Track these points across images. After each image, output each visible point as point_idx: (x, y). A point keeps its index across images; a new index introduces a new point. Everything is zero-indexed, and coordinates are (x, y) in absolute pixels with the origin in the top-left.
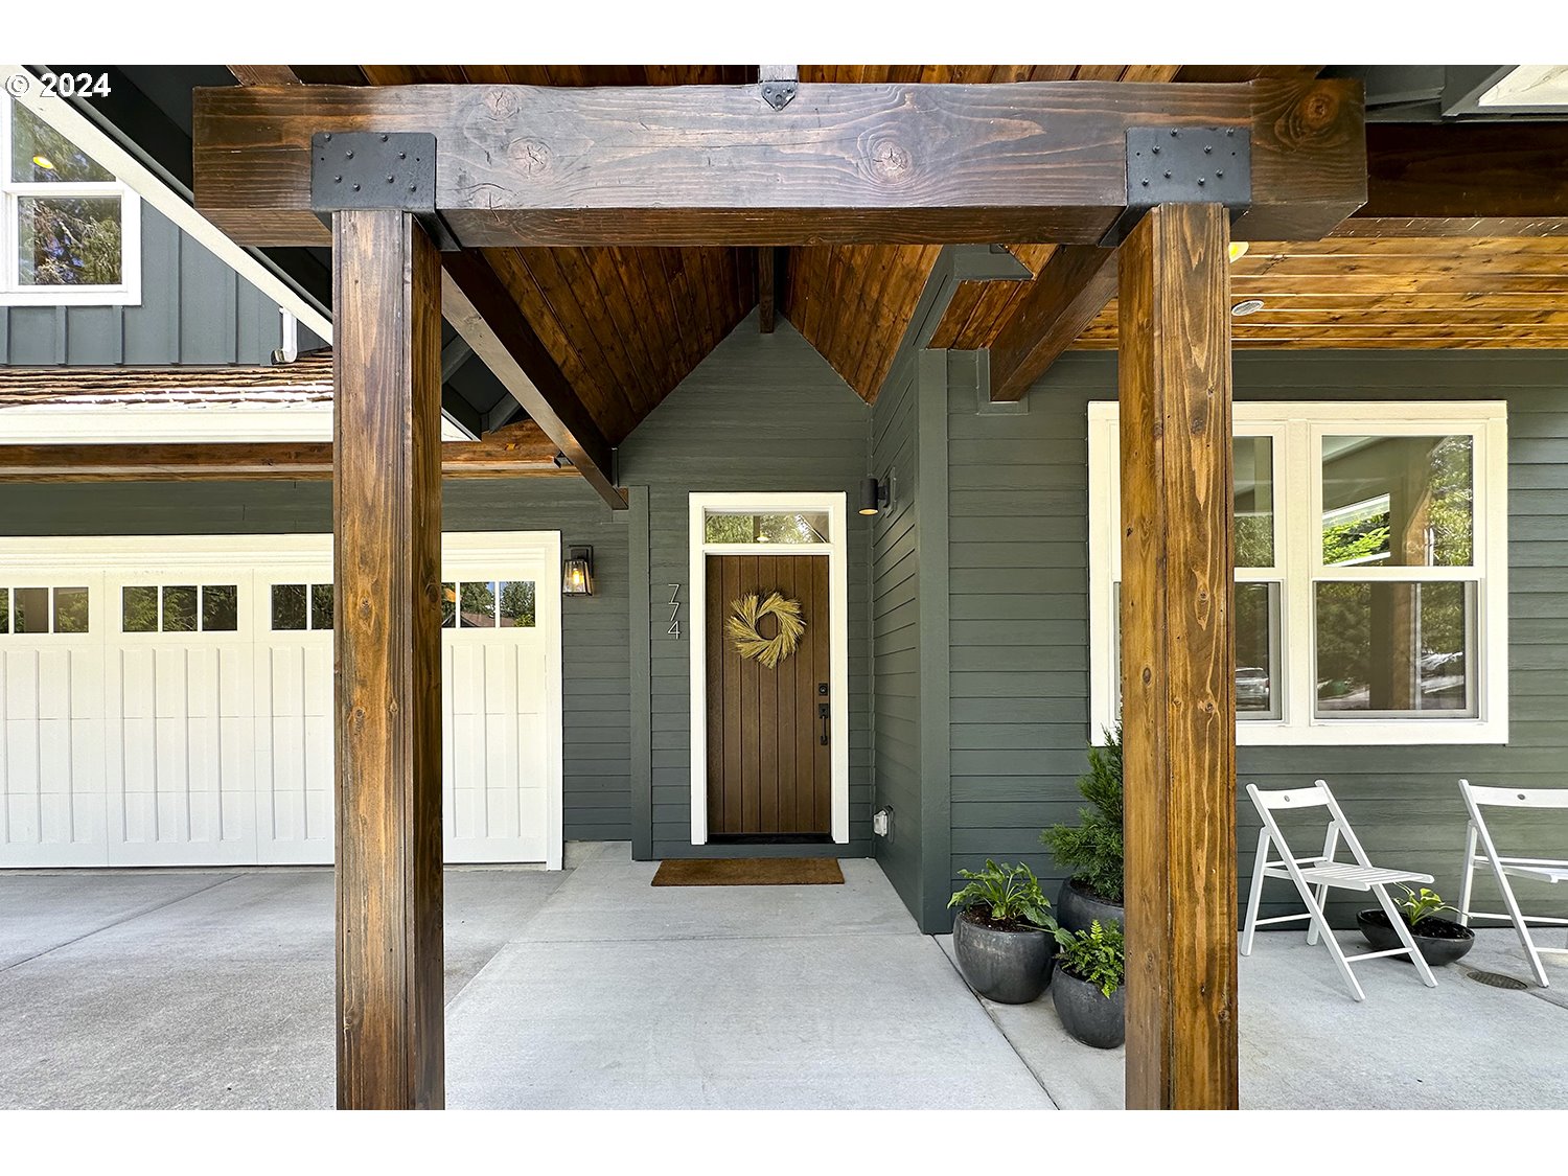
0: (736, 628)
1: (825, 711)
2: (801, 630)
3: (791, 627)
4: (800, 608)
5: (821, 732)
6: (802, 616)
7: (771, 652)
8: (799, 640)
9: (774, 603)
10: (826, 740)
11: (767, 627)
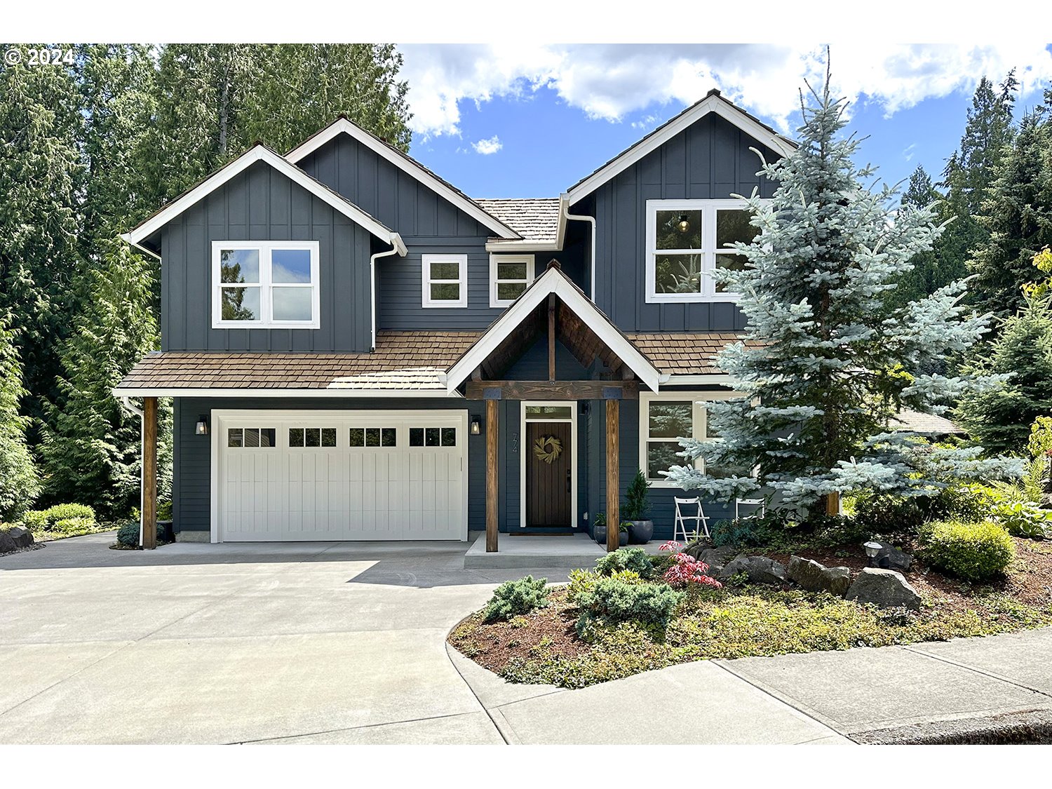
0: (537, 449)
1: (570, 479)
2: (561, 450)
3: (557, 449)
4: (560, 442)
5: (567, 488)
6: (561, 445)
7: (549, 458)
8: (560, 454)
9: (551, 440)
10: (570, 491)
11: (548, 449)
